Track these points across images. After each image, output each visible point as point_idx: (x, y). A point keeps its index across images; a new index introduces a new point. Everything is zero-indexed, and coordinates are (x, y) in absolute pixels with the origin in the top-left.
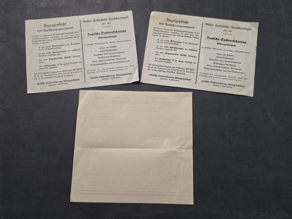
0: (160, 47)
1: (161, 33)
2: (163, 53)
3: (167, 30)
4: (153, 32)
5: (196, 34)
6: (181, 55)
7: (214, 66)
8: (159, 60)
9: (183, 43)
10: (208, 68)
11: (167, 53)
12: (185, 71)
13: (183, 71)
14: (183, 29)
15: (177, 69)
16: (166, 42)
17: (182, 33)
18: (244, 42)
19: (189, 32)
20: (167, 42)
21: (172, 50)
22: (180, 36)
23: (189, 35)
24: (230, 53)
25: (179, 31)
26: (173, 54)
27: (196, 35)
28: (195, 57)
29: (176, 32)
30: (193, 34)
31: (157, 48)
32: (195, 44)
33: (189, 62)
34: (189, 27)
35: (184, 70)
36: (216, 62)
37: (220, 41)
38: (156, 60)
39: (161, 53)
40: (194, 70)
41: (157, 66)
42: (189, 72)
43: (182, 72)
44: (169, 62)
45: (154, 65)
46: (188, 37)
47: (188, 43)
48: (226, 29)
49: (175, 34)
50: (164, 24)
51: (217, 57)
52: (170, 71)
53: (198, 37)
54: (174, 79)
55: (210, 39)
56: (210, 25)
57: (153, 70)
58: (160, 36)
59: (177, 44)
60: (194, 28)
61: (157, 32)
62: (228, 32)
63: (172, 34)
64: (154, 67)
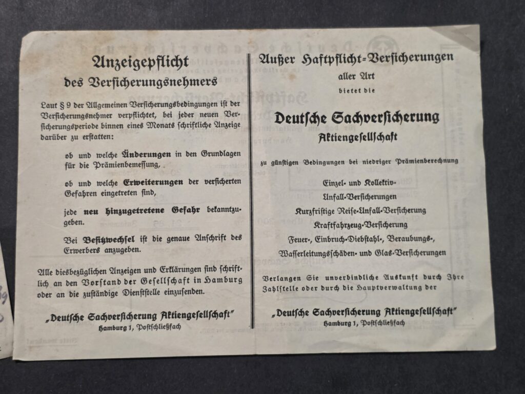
0: (81, 189)
1: (78, 122)
2: (96, 212)
3: (100, 106)
4: (43, 126)
5: (228, 108)
6: (175, 210)
7: (317, 239)
8: (81, 245)
9: (178, 154)
10: (295, 254)
11: (116, 211)
12: (199, 280)
13: (191, 281)
14: (168, 94)
15: (166, 275)
16: (102, 160)
17: (167, 110)
18: (428, 117)
19: (197, 105)
20: (110, 160)
21: (135, 193)
22: (162, 126)
23: (197, 119)
24: (378, 173)
25: (151, 105)
26: (138, 211)
27: (228, 114)
28: (234, 210)
29: (140, 110)
30: (212, 110)
31: (68, 193)
32: (228, 154)
33: (212, 238)
34: (195, 82)
35: (197, 275)
36: (324, 219)
37: (329, 127)
38: (72, 246)
39: (86, 212)
40: (236, 268)
41: (78, 273)
42: (220, 280)
43: (188, 287)
44: (129, 250)
45: (62, 273)
46: (193, 125)
47: (199, 154)
48: (346, 68)
49: (138, 121)
50: (86, 83)
51: (326, 197)
52: (137, 287)
53: (236, 120)
54: (158, 321)
55: (288, 121)
56: (281, 60)
57: (62, 295)
58: (74, 138)
59: (151, 165)
60: (215, 82)
61: (60, 122)
62: (359, 83)
63: (125, 121)
64: (62, 279)
